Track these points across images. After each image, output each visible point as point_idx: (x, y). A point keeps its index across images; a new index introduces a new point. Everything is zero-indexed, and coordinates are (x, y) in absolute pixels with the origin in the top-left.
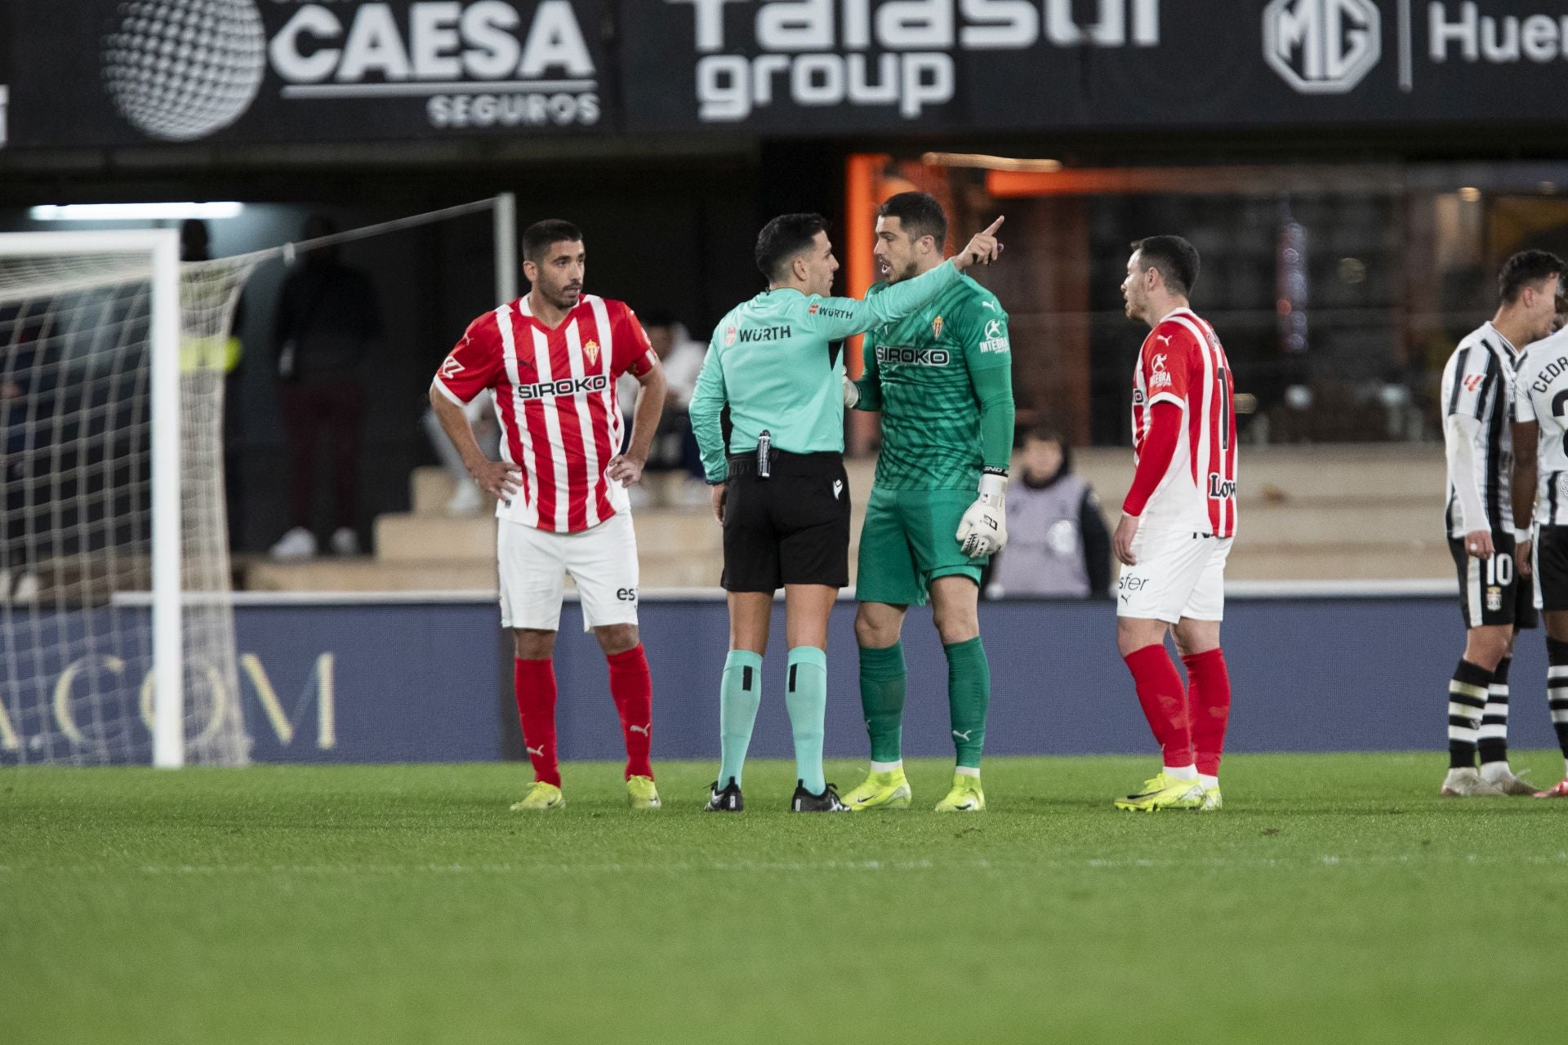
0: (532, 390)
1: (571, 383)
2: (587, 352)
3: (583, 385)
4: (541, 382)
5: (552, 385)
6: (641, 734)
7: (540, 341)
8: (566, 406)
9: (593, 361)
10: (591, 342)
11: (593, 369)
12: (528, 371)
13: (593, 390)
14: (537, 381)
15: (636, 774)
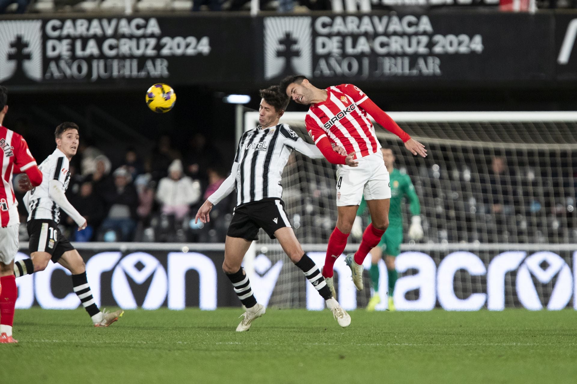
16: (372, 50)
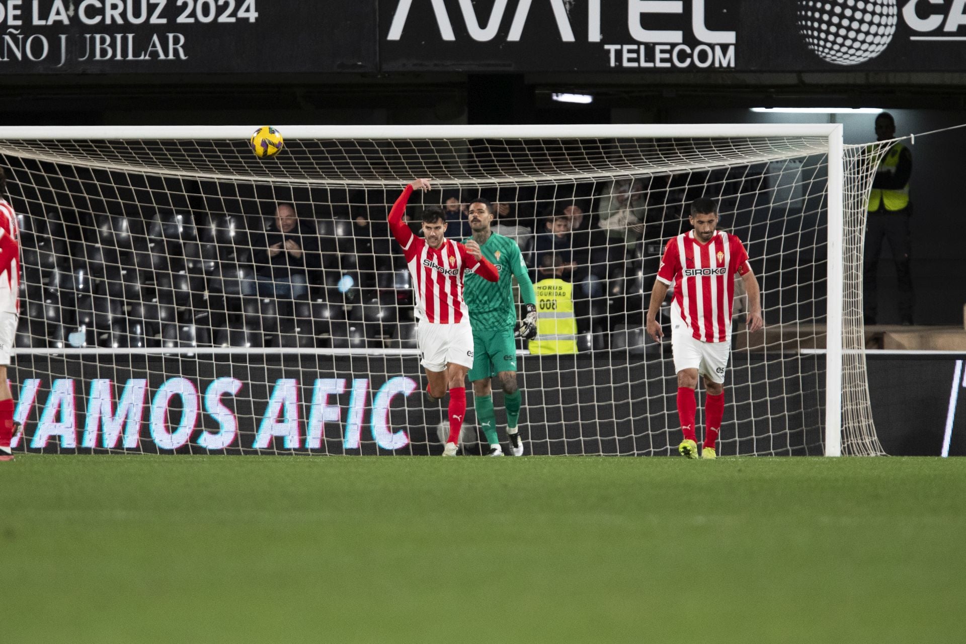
0: (691, 272)
1: (710, 270)
2: (718, 257)
3: (715, 271)
4: (696, 269)
5: (701, 270)
6: (715, 432)
7: (697, 249)
8: (706, 281)
9: (721, 261)
10: (720, 252)
11: (720, 265)
12: (690, 263)
13: (720, 274)
14: (694, 268)
15: (708, 447)
16: (75, 19)
